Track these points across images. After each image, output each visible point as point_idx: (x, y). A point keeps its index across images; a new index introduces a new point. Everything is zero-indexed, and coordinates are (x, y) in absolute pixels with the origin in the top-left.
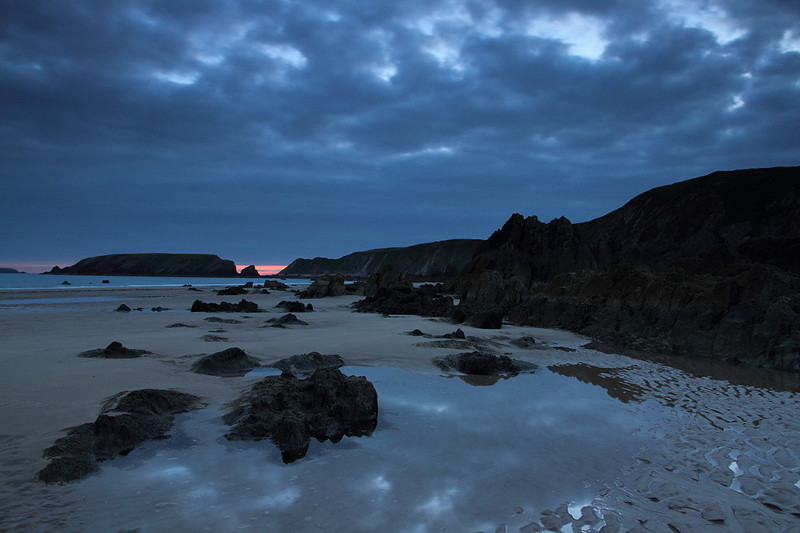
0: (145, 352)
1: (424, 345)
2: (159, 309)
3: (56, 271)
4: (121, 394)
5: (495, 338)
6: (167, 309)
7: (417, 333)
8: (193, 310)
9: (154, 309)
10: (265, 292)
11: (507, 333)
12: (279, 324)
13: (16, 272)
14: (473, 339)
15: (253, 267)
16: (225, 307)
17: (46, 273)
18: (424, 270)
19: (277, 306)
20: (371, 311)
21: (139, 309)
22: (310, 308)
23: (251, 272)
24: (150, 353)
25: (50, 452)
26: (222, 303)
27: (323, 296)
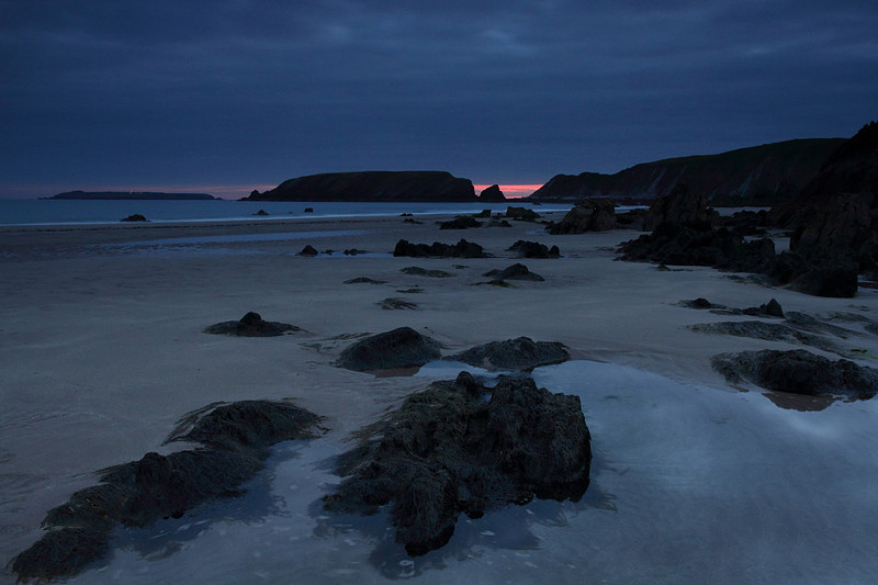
0: (290, 327)
1: (707, 329)
2: (353, 252)
3: (255, 196)
5: (838, 316)
6: (363, 252)
7: (701, 304)
8: (394, 254)
9: (347, 252)
10: (505, 224)
11: (864, 308)
12: (501, 279)
13: (212, 198)
14: (798, 319)
15: (497, 187)
16: (438, 251)
17: (244, 199)
18: (744, 188)
19: (511, 249)
20: (642, 258)
21: (329, 252)
22: (555, 253)
23: (494, 195)
24: (297, 329)
27: (584, 231)
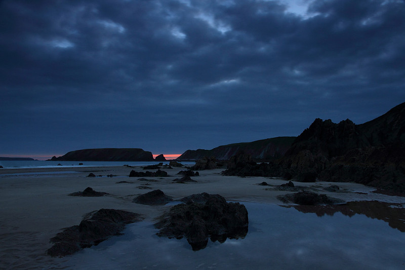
0: (106, 193)
1: (270, 189)
2: (111, 176)
3: (54, 159)
4: (94, 212)
5: (313, 186)
6: (115, 176)
7: (264, 184)
8: (130, 176)
9: (108, 176)
10: (170, 168)
11: (320, 184)
12: (181, 181)
13: (32, 160)
14: (300, 187)
15: (162, 155)
16: (148, 174)
17: (49, 160)
18: (262, 156)
19: (178, 174)
20: (233, 175)
21: (100, 176)
22: (197, 174)
23: (161, 158)
24: (108, 194)
25: (54, 240)
26: (147, 172)
27: (204, 169)
